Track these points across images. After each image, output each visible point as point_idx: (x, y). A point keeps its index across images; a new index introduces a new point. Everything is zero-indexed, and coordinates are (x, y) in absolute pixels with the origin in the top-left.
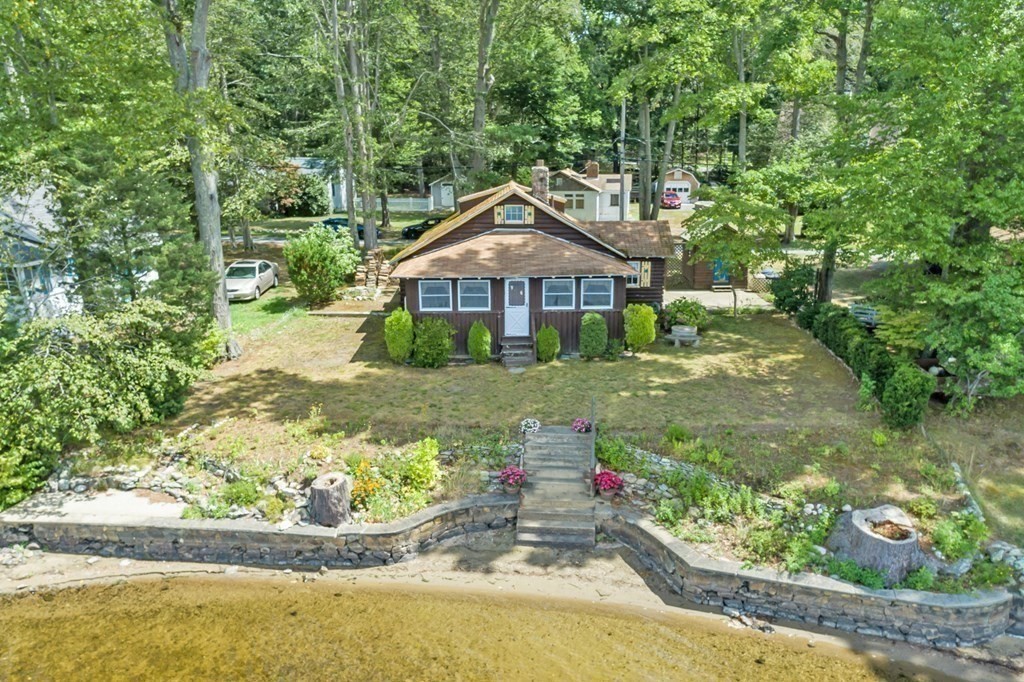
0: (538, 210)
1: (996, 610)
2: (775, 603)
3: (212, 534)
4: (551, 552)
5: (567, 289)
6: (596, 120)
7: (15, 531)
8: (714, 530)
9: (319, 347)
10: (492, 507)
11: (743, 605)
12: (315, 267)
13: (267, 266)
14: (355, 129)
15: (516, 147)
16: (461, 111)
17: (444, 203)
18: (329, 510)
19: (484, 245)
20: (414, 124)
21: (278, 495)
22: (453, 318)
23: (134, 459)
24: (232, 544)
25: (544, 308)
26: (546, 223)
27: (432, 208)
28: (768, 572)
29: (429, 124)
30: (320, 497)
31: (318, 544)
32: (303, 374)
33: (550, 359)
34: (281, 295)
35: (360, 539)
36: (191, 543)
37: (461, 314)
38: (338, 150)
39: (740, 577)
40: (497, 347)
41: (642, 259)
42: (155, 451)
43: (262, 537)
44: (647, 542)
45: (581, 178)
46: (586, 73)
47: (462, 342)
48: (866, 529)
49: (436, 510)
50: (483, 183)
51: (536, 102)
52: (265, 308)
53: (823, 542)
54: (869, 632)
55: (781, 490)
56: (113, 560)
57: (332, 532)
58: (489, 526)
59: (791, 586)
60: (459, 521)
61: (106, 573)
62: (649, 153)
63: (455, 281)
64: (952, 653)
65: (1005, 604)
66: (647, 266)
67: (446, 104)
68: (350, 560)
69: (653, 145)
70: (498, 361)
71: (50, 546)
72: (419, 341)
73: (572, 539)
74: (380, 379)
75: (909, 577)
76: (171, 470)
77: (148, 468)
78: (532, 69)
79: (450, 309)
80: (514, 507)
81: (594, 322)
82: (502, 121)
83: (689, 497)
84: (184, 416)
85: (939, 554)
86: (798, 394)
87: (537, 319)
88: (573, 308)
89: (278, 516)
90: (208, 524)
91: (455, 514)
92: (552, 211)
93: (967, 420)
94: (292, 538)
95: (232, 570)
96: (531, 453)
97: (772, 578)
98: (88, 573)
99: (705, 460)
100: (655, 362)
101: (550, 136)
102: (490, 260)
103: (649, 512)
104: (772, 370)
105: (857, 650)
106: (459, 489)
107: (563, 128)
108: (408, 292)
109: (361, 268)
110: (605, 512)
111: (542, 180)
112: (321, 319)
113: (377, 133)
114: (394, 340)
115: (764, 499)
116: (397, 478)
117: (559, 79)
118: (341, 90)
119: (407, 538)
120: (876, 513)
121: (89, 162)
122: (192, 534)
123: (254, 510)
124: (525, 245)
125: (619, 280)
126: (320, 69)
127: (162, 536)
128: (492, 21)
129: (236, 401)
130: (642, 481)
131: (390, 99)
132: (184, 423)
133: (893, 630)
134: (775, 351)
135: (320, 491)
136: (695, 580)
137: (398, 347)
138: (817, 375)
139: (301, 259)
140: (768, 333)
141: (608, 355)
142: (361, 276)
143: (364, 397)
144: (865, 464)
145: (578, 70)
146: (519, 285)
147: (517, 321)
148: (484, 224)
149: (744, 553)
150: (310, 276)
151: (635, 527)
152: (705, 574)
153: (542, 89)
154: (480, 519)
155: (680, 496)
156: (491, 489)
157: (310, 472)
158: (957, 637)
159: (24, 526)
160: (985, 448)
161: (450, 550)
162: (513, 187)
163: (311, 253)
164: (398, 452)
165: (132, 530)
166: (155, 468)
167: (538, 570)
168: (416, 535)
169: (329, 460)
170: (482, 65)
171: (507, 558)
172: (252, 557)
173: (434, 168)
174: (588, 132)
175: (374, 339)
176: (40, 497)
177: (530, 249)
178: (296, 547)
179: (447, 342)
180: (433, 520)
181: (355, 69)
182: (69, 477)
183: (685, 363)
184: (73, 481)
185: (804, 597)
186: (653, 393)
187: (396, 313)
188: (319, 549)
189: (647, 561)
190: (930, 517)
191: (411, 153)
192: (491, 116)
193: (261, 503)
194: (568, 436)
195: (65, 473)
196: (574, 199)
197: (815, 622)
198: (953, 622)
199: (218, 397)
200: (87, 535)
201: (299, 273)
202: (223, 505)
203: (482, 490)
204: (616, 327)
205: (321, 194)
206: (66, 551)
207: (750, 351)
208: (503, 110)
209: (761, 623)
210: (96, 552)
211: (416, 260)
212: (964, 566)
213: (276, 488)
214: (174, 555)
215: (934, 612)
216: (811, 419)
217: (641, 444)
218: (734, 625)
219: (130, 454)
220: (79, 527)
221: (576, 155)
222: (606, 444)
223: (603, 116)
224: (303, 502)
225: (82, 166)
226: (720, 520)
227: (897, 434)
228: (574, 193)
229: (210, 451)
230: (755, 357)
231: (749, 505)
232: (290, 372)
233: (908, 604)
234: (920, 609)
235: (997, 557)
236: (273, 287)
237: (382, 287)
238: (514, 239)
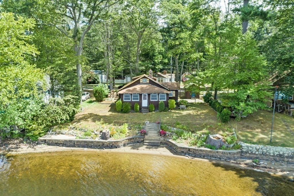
0: (150, 80)
1: (237, 153)
2: (195, 154)
3: (82, 142)
4: (151, 147)
5: (156, 96)
6: (166, 61)
7: (42, 141)
8: (184, 141)
9: (101, 109)
10: (139, 138)
11: (189, 154)
12: (100, 93)
13: (88, 93)
14: (109, 63)
15: (146, 67)
16: (133, 59)
17: (128, 81)
18: (106, 137)
19: (138, 87)
20: (122, 62)
21: (95, 134)
22: (131, 102)
23: (65, 128)
24: (86, 144)
25: (151, 100)
26: (151, 82)
27: (125, 82)
28: (193, 147)
29: (125, 62)
30: (104, 134)
31: (103, 144)
32: (98, 114)
33: (152, 111)
34: (91, 100)
35: (112, 142)
36: (77, 143)
37: (133, 101)
38: (105, 67)
39: (188, 148)
40: (140, 109)
41: (173, 90)
42: (69, 127)
43: (92, 142)
44: (170, 144)
45: (162, 75)
46: (164, 50)
47: (133, 108)
48: (212, 138)
49: (127, 138)
50: (138, 75)
51: (151, 57)
52: (88, 102)
53: (205, 142)
54: (213, 158)
55: (197, 133)
56: (61, 147)
57: (107, 141)
58: (138, 142)
59: (198, 149)
60: (132, 140)
61: (61, 149)
62: (178, 68)
63: (131, 94)
64: (229, 162)
65: (239, 152)
66: (174, 92)
67: (129, 57)
68: (109, 147)
69: (179, 66)
70: (141, 112)
71: (49, 144)
72: (123, 107)
73: (155, 144)
74: (114, 115)
75: (221, 147)
76: (72, 131)
77: (68, 130)
78: (149, 50)
79: (130, 101)
80: (143, 138)
81: (162, 103)
82: (143, 61)
83: (179, 135)
84: (74, 121)
85: (227, 143)
86: (205, 117)
87: (149, 102)
88: (157, 100)
89: (95, 138)
90: (81, 140)
91: (131, 139)
92: (153, 80)
93: (240, 121)
94: (98, 142)
95: (86, 149)
96: (147, 128)
97: (194, 148)
98: (57, 149)
99: (183, 128)
100: (175, 112)
101: (154, 64)
102: (139, 90)
103: (171, 139)
104: (201, 113)
105: (210, 161)
106: (132, 134)
107: (157, 63)
108: (121, 97)
109: (109, 94)
110: (162, 139)
111: (151, 73)
112: (101, 104)
113: (113, 64)
114: (118, 107)
115: (193, 134)
116: (119, 131)
117: (157, 51)
118: (106, 54)
119: (121, 143)
120: (215, 135)
121: (60, 69)
122: (78, 142)
123: (90, 137)
124: (147, 87)
125: (167, 94)
126: (102, 50)
127: (72, 142)
128: (140, 39)
129: (85, 118)
130: (170, 133)
131: (116, 56)
132: (74, 122)
133: (218, 158)
134: (202, 110)
135: (104, 133)
136: (179, 149)
137: (119, 109)
138: (210, 114)
139: (97, 91)
140: (202, 107)
141: (164, 110)
142: (109, 96)
143: (112, 118)
144: (215, 129)
145: (162, 49)
146: (145, 95)
147: (145, 103)
148: (138, 82)
149: (189, 144)
150: (98, 95)
151: (168, 141)
152: (181, 148)
153: (152, 54)
154: (136, 140)
155: (178, 135)
156: (139, 135)
157: (102, 130)
158: (230, 159)
159: (44, 140)
160: (242, 126)
161: (130, 146)
162: (145, 75)
163: (99, 90)
164: (119, 127)
165: (66, 141)
166: (69, 131)
167: (148, 149)
168: (123, 142)
169: (105, 128)
170: (138, 49)
171: (141, 147)
172: (89, 146)
173: (126, 72)
174: (165, 64)
175: (113, 107)
176: (46, 135)
177: (148, 88)
178: (99, 144)
179: (129, 107)
180: (127, 140)
181: (109, 50)
182: (52, 132)
183: (182, 112)
184: (53, 133)
185: (201, 152)
186: (174, 117)
187: (118, 101)
188: (103, 145)
189: (171, 148)
190: (226, 136)
191: (121, 68)
192: (140, 60)
193: (92, 136)
194: (155, 124)
195: (51, 131)
196: (160, 79)
197: (203, 157)
198: (229, 155)
199: (80, 118)
200: (56, 142)
201: (96, 94)
202: (84, 136)
203: (136, 135)
204: (166, 104)
205: (98, 79)
206: (52, 145)
207: (197, 110)
208: (143, 59)
209: (192, 157)
210: (58, 146)
211: (123, 90)
212: (232, 145)
213: (95, 133)
214: (74, 146)
215: (225, 153)
216: (207, 121)
217: (170, 126)
218: (187, 158)
219: (64, 128)
220: (55, 140)
221: (161, 69)
222: (162, 125)
223: (168, 60)
224: (100, 135)
225: (59, 70)
226: (185, 139)
227: (223, 124)
228: (160, 78)
229: (80, 127)
230: (197, 111)
231: (191, 136)
232: (95, 114)
233: (220, 152)
234: (222, 153)
235: (238, 144)
236: (89, 98)
237: (114, 98)
238: (145, 86)
